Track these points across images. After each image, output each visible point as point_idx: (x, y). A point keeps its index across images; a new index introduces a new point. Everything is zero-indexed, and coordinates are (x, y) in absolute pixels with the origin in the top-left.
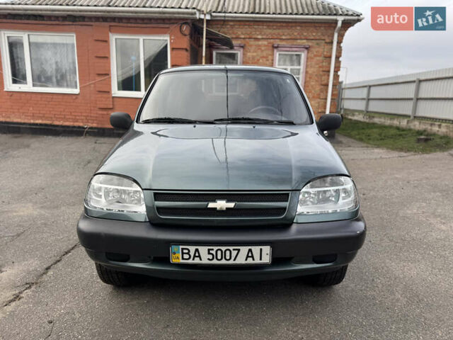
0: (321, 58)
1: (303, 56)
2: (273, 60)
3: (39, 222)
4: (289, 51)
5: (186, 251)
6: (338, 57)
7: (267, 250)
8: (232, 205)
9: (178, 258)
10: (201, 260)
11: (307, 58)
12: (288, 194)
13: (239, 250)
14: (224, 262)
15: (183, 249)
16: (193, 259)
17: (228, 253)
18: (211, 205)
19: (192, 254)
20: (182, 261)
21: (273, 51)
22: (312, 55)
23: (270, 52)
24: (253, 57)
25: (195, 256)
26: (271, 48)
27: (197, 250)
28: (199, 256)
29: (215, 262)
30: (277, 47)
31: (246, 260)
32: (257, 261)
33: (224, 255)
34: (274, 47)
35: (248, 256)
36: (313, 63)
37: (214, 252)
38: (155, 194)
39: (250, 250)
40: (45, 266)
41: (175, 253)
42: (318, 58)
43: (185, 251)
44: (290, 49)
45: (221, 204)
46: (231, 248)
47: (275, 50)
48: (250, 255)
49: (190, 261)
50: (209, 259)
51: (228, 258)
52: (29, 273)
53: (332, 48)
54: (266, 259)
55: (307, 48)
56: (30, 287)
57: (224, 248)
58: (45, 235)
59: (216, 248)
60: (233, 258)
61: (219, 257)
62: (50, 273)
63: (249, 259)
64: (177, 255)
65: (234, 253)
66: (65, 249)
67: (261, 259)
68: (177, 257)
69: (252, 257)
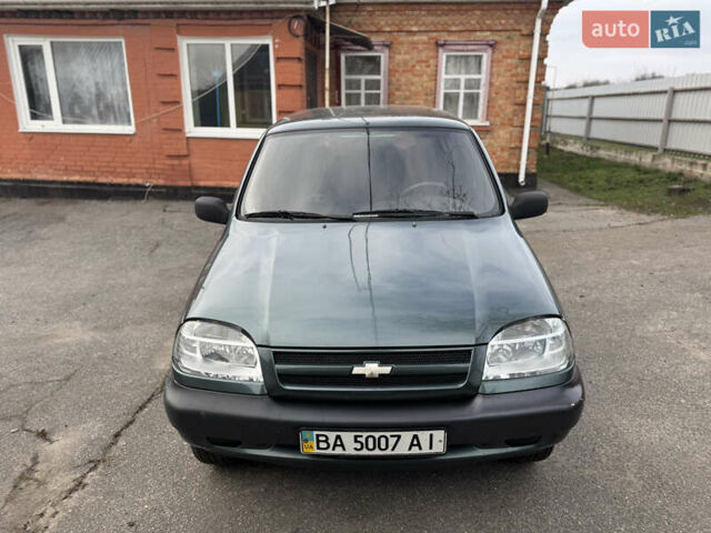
0: (514, 61)
1: (486, 57)
2: (437, 66)
3: (95, 355)
4: (463, 51)
5: (324, 439)
6: (541, 59)
7: (440, 435)
8: (387, 370)
9: (311, 447)
10: (344, 449)
11: (492, 61)
12: (469, 351)
13: (399, 437)
14: (377, 452)
15: (318, 436)
16: (334, 449)
17: (383, 440)
18: (357, 370)
19: (331, 441)
20: (316, 451)
21: (437, 52)
22: (500, 57)
23: (432, 54)
24: (405, 63)
25: (335, 445)
26: (433, 47)
27: (338, 437)
28: (342, 445)
29: (364, 452)
30: (442, 45)
31: (410, 449)
32: (425, 450)
33: (377, 444)
34: (438, 45)
35: (412, 445)
36: (502, 70)
37: (363, 440)
38: (275, 353)
39: (415, 437)
40: (113, 432)
41: (306, 441)
42: (509, 61)
43: (321, 438)
44: (465, 48)
45: (372, 369)
46: (388, 434)
47: (441, 50)
48: (416, 442)
49: (330, 451)
50: (356, 449)
51: (383, 446)
52: (91, 443)
53: (531, 45)
54: (439, 447)
55: (491, 46)
56: (95, 468)
57: (377, 435)
58: (107, 378)
59: (365, 434)
60: (390, 447)
61: (371, 446)
62: (122, 442)
63: (413, 448)
64: (310, 443)
65: (392, 441)
66: (138, 402)
67: (431, 448)
68: (311, 445)
69: (419, 445)
